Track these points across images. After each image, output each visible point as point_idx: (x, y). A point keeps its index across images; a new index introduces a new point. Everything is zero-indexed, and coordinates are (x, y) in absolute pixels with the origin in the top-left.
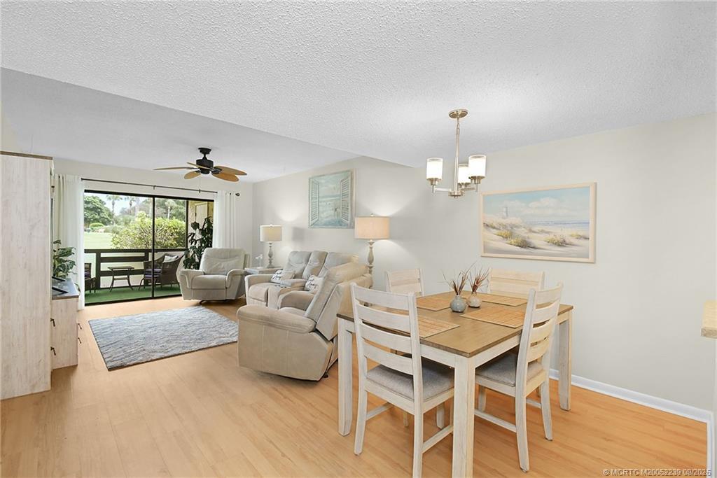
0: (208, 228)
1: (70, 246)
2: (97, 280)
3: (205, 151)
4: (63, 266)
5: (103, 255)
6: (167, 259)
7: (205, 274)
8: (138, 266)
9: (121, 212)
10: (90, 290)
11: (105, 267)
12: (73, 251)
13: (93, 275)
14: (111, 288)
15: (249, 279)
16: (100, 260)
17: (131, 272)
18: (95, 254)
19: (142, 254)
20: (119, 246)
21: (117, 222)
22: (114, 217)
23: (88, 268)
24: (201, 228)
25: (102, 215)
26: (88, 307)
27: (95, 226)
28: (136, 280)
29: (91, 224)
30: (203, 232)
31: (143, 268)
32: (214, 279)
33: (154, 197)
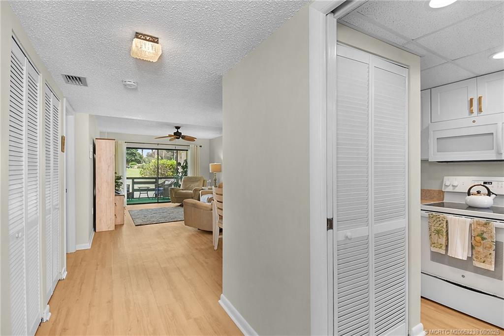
0: (185, 165)
1: (120, 175)
2: (133, 193)
3: (178, 128)
4: (118, 185)
5: (135, 180)
6: (167, 183)
7: (182, 190)
8: (152, 186)
9: (147, 155)
10: (129, 199)
11: (136, 187)
12: (122, 177)
13: (131, 191)
14: (139, 198)
15: (201, 192)
16: (134, 183)
17: (148, 190)
18: (131, 180)
19: (154, 180)
20: (143, 176)
21: (145, 162)
22: (143, 158)
23: (128, 186)
24: (182, 165)
25: (136, 158)
26: (128, 206)
27: (132, 164)
28: (151, 194)
29: (130, 164)
30: (183, 167)
31: (154, 188)
32: (186, 192)
33: (158, 149)
